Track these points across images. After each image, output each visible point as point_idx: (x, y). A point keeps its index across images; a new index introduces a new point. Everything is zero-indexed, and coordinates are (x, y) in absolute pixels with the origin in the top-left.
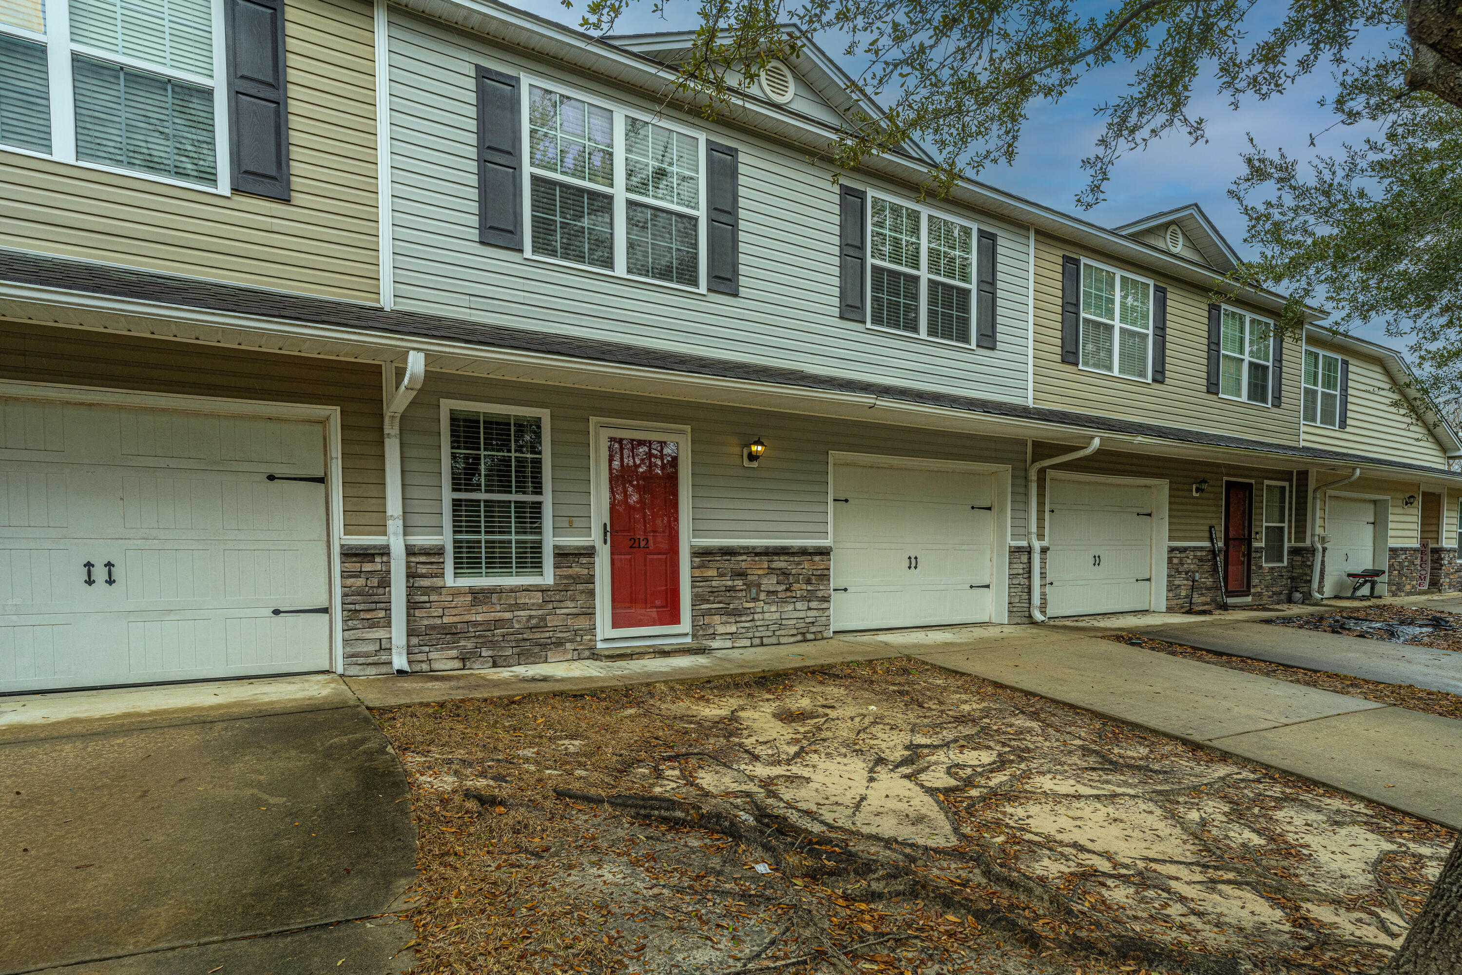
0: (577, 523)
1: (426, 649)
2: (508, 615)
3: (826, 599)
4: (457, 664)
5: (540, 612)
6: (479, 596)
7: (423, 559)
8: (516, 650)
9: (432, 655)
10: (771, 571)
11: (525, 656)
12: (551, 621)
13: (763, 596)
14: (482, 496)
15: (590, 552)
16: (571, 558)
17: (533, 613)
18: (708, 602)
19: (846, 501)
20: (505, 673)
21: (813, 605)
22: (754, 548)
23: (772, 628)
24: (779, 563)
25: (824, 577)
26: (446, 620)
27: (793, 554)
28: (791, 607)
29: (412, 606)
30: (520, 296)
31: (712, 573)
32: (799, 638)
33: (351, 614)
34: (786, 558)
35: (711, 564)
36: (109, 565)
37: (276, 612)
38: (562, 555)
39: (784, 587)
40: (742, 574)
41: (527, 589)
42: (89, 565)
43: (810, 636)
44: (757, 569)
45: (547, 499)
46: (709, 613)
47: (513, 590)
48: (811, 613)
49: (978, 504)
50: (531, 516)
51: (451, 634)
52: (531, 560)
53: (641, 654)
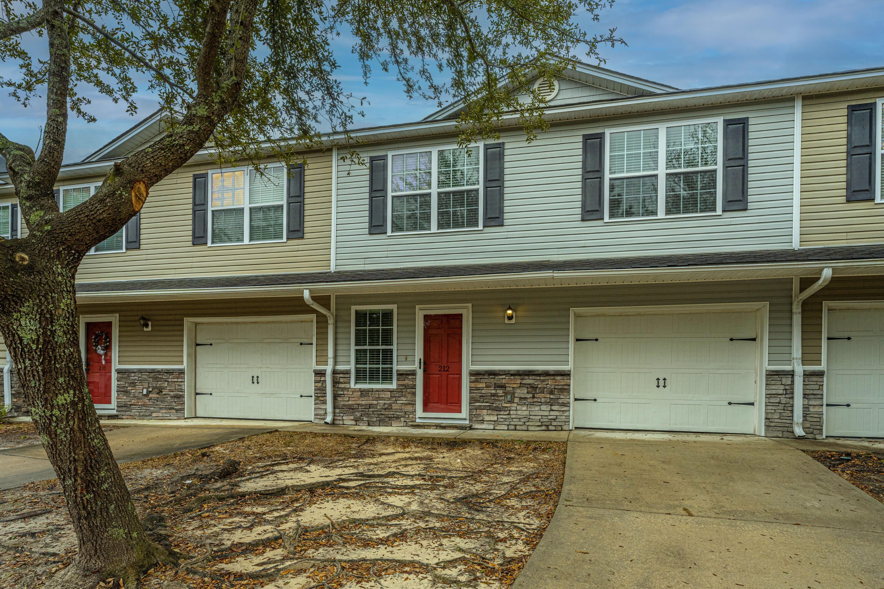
0: (409, 358)
1: (342, 415)
2: (375, 402)
3: (567, 405)
4: (353, 423)
5: (389, 402)
6: (364, 393)
7: (341, 375)
8: (378, 419)
9: (344, 418)
10: (522, 385)
11: (381, 422)
12: (395, 406)
13: (516, 400)
14: (367, 347)
15: (413, 373)
16: (404, 376)
17: (386, 402)
18: (479, 402)
19: (597, 340)
20: (370, 428)
21: (554, 408)
22: (509, 371)
23: (523, 420)
24: (529, 381)
25: (565, 390)
26: (350, 403)
27: (539, 375)
28: (537, 408)
29: (335, 397)
30: (385, 254)
31: (480, 385)
32: (544, 428)
33: (317, 398)
34: (534, 377)
35: (482, 380)
38: (401, 375)
39: (531, 395)
40: (503, 387)
41: (383, 390)
42: (253, 377)
43: (551, 428)
44: (513, 383)
45: (394, 347)
46: (480, 408)
47: (378, 391)
48: (552, 413)
49: (735, 336)
50: (388, 355)
51: (351, 409)
52: (387, 376)
53: (429, 426)
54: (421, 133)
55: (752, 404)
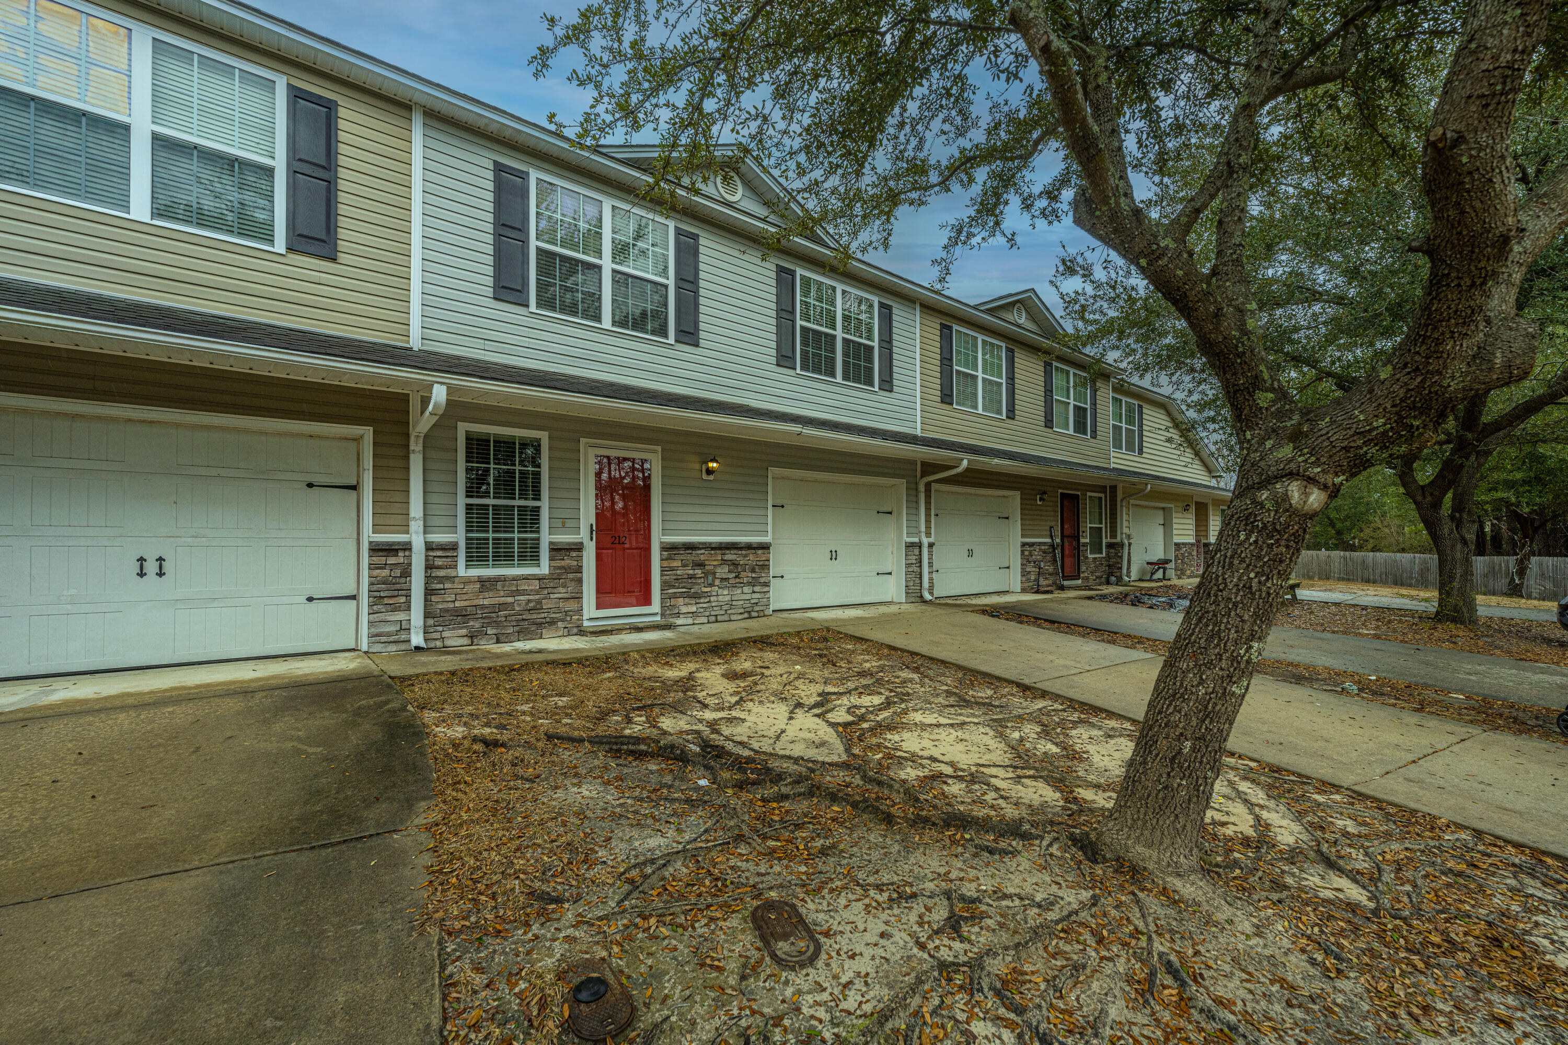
0: (569, 523)
1: (440, 629)
2: (510, 600)
3: (767, 584)
4: (466, 641)
5: (537, 597)
6: (486, 584)
7: (439, 553)
8: (516, 629)
9: (445, 634)
10: (724, 562)
11: (524, 633)
12: (546, 604)
13: (717, 582)
14: (490, 501)
15: (579, 548)
16: (563, 552)
17: (531, 597)
18: (674, 587)
19: (783, 506)
20: (507, 648)
21: (757, 589)
22: (711, 543)
23: (725, 608)
24: (730, 556)
25: (765, 567)
26: (457, 604)
27: (741, 549)
28: (739, 591)
29: (429, 592)
30: (525, 341)
31: (678, 563)
32: (746, 615)
33: (376, 599)
34: (736, 551)
35: (676, 557)
36: (161, 559)
37: (310, 599)
38: (557, 550)
39: (732, 575)
40: (701, 565)
41: (526, 578)
42: (142, 560)
43: (754, 614)
44: (713, 560)
45: (544, 504)
46: (675, 596)
47: (515, 579)
48: (755, 596)
49: (882, 509)
50: (531, 518)
51: (462, 615)
52: (530, 554)
55: (891, 574)
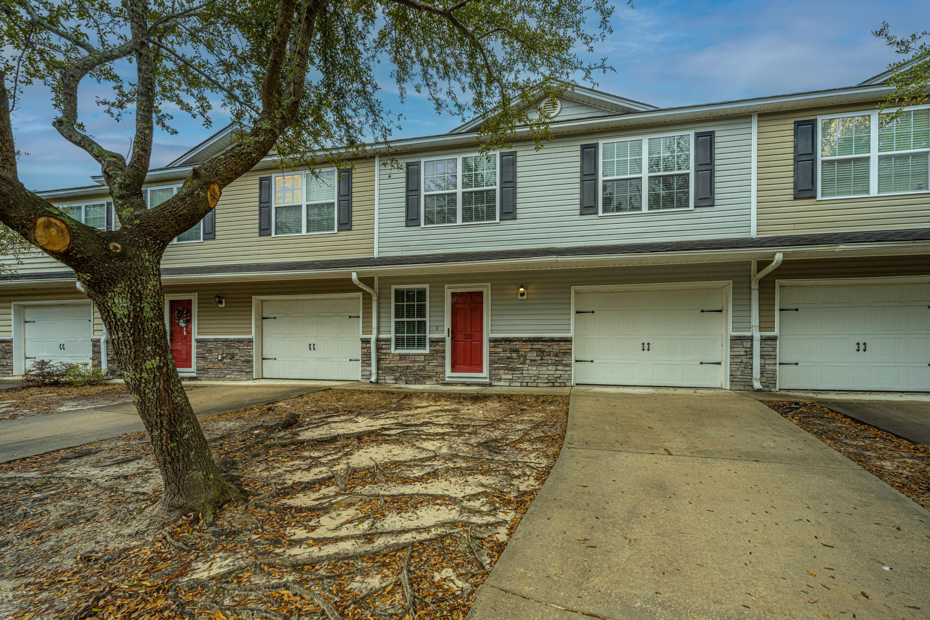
0: (440, 328)
1: (384, 375)
2: (412, 365)
3: (569, 365)
4: (394, 381)
5: (423, 364)
6: (402, 357)
7: (384, 343)
8: (414, 379)
9: (386, 378)
10: (532, 350)
11: (417, 381)
12: (428, 368)
13: (528, 362)
14: (405, 320)
15: (443, 340)
16: (436, 343)
17: (420, 364)
18: (497, 363)
19: (593, 312)
20: (408, 386)
21: (559, 368)
22: (522, 338)
23: (533, 378)
24: (538, 346)
25: (568, 353)
26: (391, 365)
27: (546, 341)
28: (545, 368)
29: (379, 360)
30: (419, 243)
31: (500, 350)
32: (550, 384)
33: (363, 361)
34: (542, 343)
35: (500, 346)
36: (314, 345)
37: (350, 360)
38: (433, 342)
39: (540, 358)
40: (517, 351)
41: (418, 355)
42: (310, 344)
43: (556, 384)
44: (525, 348)
45: (427, 319)
46: (498, 368)
47: (414, 355)
48: (557, 372)
50: (422, 326)
51: (392, 370)
52: (421, 343)
53: (456, 384)
54: (448, 143)
55: (720, 363)
